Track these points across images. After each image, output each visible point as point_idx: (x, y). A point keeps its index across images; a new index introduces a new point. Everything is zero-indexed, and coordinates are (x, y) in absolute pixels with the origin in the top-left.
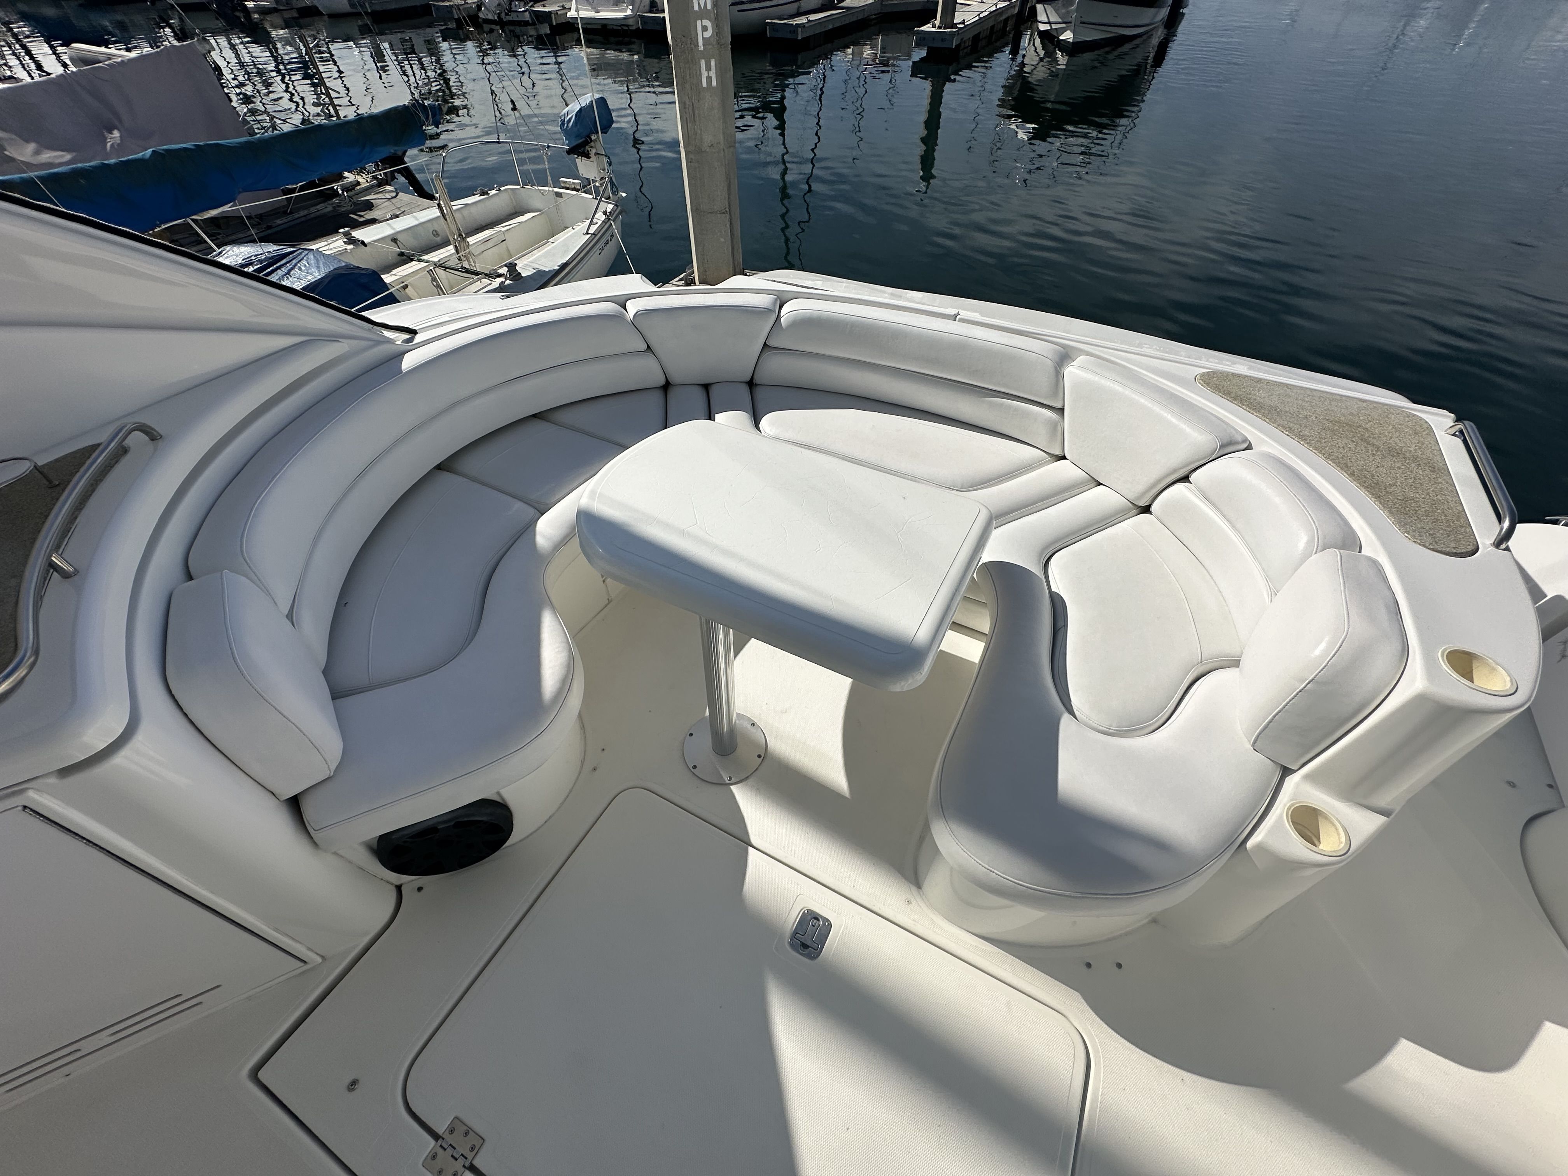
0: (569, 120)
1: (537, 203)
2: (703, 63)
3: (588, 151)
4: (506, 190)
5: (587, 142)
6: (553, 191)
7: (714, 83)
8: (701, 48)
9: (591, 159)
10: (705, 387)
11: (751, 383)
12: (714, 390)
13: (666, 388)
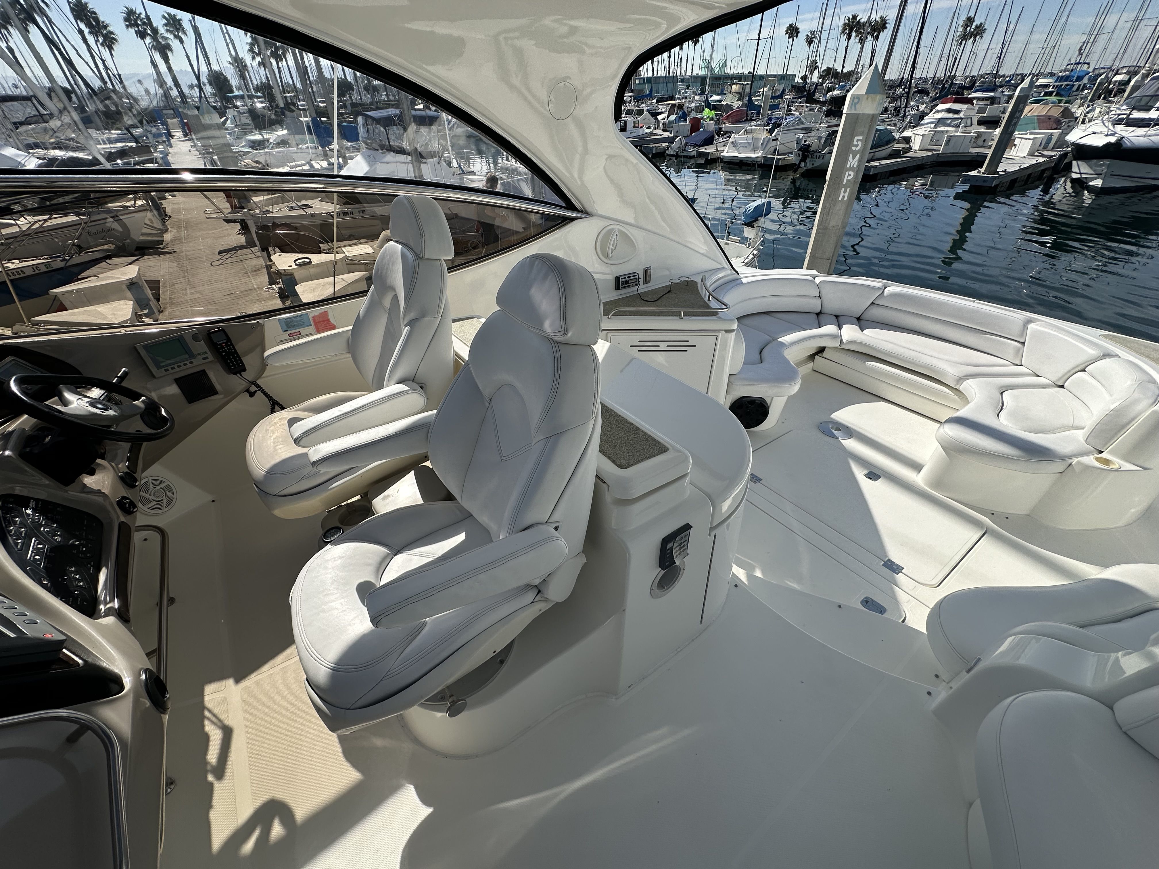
0: (750, 210)
2: (843, 190)
3: (753, 225)
5: (755, 221)
7: (846, 199)
8: (844, 183)
10: (837, 317)
11: (859, 319)
12: (840, 319)
13: (818, 314)
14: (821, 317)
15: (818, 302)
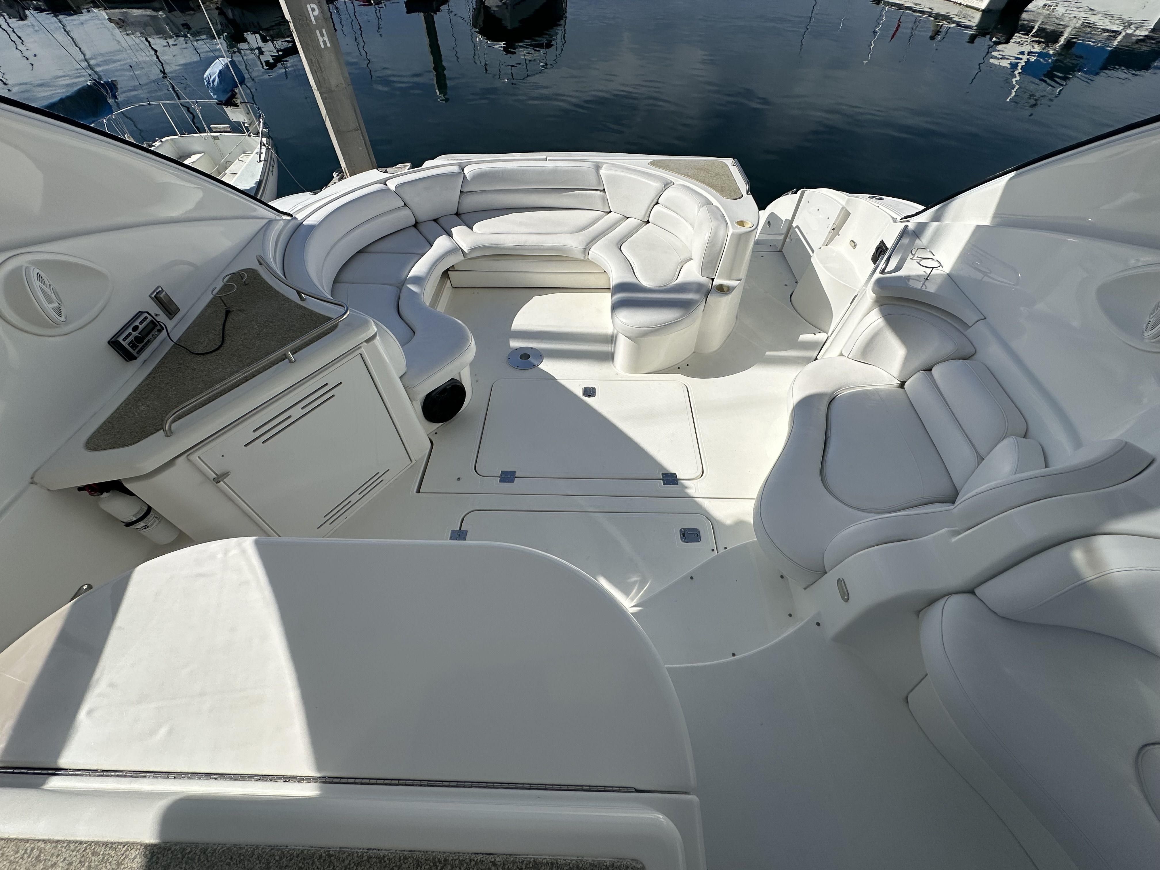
0: (214, 81)
1: (197, 148)
2: (318, 32)
3: (234, 101)
4: (167, 140)
5: (234, 95)
6: (211, 136)
7: (329, 45)
8: (314, 23)
9: (239, 107)
10: (435, 220)
11: (457, 214)
12: (441, 221)
13: (416, 225)
14: (421, 227)
15: (406, 212)
